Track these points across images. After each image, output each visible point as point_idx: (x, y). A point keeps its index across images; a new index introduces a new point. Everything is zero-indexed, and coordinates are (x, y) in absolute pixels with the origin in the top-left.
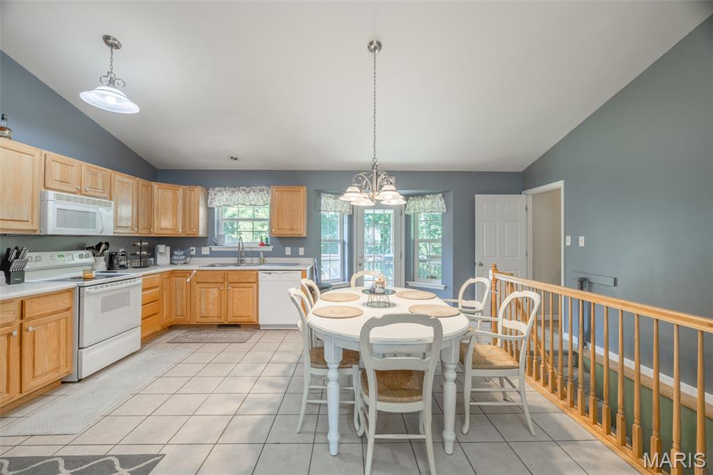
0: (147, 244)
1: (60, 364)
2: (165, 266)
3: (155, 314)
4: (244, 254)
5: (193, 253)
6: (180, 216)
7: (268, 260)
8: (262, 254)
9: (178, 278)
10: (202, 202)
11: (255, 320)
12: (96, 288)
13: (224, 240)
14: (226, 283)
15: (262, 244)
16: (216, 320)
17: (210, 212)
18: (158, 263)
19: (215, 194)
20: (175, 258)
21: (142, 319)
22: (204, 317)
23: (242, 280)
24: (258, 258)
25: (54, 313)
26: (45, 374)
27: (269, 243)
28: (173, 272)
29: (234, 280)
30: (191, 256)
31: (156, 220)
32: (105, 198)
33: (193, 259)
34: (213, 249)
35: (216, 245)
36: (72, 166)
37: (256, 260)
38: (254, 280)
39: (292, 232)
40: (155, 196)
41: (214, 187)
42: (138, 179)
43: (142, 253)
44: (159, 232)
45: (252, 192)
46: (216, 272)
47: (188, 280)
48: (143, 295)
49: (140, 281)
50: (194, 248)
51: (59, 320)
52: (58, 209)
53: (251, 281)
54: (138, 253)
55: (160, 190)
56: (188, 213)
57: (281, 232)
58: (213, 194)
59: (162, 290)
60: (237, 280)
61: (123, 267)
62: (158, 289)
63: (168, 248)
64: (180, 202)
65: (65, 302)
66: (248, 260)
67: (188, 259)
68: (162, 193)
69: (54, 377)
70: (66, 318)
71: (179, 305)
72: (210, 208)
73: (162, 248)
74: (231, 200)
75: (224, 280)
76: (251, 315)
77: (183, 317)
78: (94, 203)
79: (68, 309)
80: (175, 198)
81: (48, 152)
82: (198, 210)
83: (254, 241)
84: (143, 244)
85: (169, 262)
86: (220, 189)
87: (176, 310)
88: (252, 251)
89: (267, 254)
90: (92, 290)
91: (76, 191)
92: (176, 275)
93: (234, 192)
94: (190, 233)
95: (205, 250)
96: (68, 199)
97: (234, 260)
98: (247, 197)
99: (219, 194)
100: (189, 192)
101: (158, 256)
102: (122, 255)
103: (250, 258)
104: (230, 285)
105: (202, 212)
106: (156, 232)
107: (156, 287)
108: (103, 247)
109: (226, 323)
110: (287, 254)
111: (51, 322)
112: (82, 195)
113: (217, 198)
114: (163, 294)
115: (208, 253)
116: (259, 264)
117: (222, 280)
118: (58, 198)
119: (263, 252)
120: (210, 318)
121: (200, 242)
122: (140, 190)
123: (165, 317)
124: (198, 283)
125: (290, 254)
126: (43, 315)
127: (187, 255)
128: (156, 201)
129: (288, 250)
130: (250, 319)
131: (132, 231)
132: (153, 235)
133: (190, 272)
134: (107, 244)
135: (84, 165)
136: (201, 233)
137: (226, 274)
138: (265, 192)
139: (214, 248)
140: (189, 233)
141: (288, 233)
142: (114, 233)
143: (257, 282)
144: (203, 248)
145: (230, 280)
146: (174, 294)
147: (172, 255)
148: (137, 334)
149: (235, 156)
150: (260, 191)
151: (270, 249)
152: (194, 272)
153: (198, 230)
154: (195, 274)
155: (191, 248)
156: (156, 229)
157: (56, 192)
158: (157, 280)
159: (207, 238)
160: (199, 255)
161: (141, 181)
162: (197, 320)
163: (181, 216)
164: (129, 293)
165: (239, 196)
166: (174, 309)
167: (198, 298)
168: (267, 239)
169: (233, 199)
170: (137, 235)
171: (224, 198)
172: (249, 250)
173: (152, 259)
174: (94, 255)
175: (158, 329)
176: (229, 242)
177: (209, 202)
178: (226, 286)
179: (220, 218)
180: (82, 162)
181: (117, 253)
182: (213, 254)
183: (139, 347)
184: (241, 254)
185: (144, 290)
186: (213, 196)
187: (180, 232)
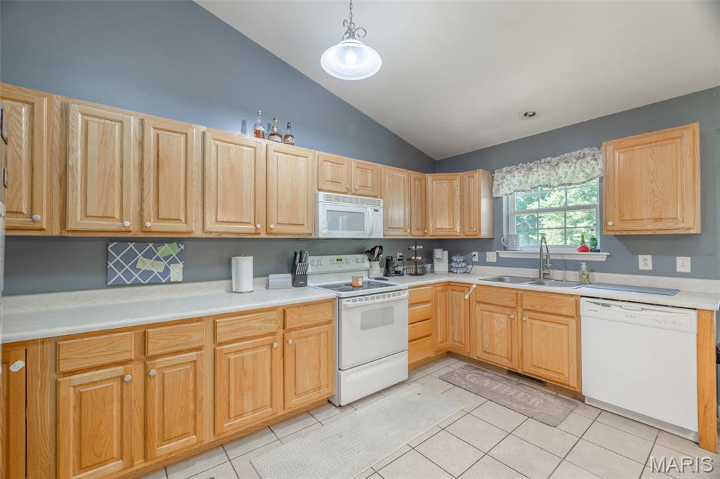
0: (421, 247)
1: (320, 383)
2: (442, 274)
3: (428, 336)
4: (549, 265)
5: (476, 259)
6: (457, 212)
7: (598, 277)
8: (584, 266)
9: (454, 292)
10: (484, 191)
11: (573, 383)
12: (354, 301)
13: (517, 242)
14: (519, 309)
15: (584, 249)
16: (504, 363)
17: (496, 203)
18: (436, 270)
19: (503, 178)
20: (453, 264)
21: (409, 341)
22: (488, 353)
23: (547, 309)
24: (578, 273)
25: (315, 325)
26: (307, 392)
27: (598, 247)
28: (448, 284)
29: (532, 306)
30: (473, 264)
31: (431, 220)
32: (376, 197)
33: (474, 266)
34: (501, 256)
35: (505, 249)
36: (342, 164)
37: (572, 275)
38: (571, 312)
39: (661, 225)
40: (429, 190)
41: (500, 168)
42: (410, 171)
43: (417, 258)
44: (436, 233)
45: (562, 165)
46: (504, 290)
47: (467, 297)
48: (409, 312)
49: (406, 294)
50: (477, 253)
51: (319, 334)
52: (328, 211)
53: (563, 312)
54: (413, 258)
55: (434, 182)
56: (467, 208)
57: (631, 226)
58: (499, 178)
59: (435, 305)
60: (538, 308)
61: (398, 273)
62: (430, 305)
63: (446, 253)
64: (458, 194)
65: (324, 314)
66: (557, 274)
67: (470, 267)
68: (437, 184)
69: (314, 397)
70: (327, 332)
71: (456, 328)
72: (497, 198)
73: (439, 253)
74: (526, 182)
75: (516, 303)
76: (566, 373)
77: (461, 345)
78: (363, 202)
79: (329, 322)
80: (452, 189)
81: (320, 152)
82: (479, 203)
83: (569, 242)
84: (418, 247)
85: (447, 270)
86: (509, 168)
87: (453, 334)
88: (564, 260)
89: (594, 267)
90: (350, 303)
91: (347, 191)
92: (453, 288)
93: (531, 169)
94: (471, 233)
95: (491, 256)
96: (337, 200)
97: (533, 273)
98: (553, 173)
99: (508, 176)
100: (467, 179)
101: (435, 262)
102: (399, 260)
103: (560, 272)
104: (526, 313)
105: (485, 205)
106: (432, 233)
107: (428, 302)
108: (377, 250)
109: (520, 371)
110: (642, 267)
111: (311, 335)
112: (353, 194)
113: (506, 183)
114: (436, 312)
115: (495, 260)
116: (580, 284)
117: (513, 304)
118: (328, 199)
119: (588, 262)
120: (495, 357)
121: (484, 245)
122: (412, 186)
123: (439, 341)
124: (479, 302)
125: (650, 267)
126: (305, 327)
127: (468, 262)
128: (430, 195)
129: (645, 262)
130: (563, 379)
131: (404, 233)
132: (428, 237)
133: (468, 286)
134: (381, 247)
135: (354, 162)
136: (485, 232)
137: (519, 294)
138: (589, 159)
139: (503, 254)
140: (469, 233)
141: (650, 227)
142: (384, 235)
143: (577, 316)
144: (488, 253)
145: (527, 306)
146: (451, 312)
147: (450, 261)
148: (403, 361)
149: (530, 111)
150: (578, 158)
151: (602, 257)
152: (474, 286)
153: (480, 230)
154: (475, 288)
155: (474, 253)
156: (431, 230)
157: (326, 193)
158: (428, 294)
159: (493, 239)
160: (483, 262)
161: (414, 174)
162: (478, 354)
163: (459, 211)
164: (392, 308)
165: (539, 174)
166: (451, 331)
167: (480, 322)
168: (594, 239)
169: (529, 181)
170: (410, 237)
171: (515, 181)
172: (559, 258)
173: (429, 266)
174: (370, 260)
175: (431, 354)
176: (524, 245)
177: (494, 191)
178: (519, 314)
179: (511, 210)
180: (351, 159)
181: (392, 258)
182: (501, 262)
183: (405, 377)
184: (545, 264)
185: (411, 305)
186: (500, 181)
187: (457, 232)
